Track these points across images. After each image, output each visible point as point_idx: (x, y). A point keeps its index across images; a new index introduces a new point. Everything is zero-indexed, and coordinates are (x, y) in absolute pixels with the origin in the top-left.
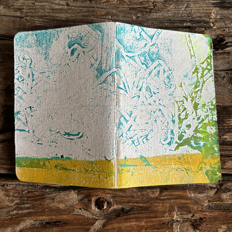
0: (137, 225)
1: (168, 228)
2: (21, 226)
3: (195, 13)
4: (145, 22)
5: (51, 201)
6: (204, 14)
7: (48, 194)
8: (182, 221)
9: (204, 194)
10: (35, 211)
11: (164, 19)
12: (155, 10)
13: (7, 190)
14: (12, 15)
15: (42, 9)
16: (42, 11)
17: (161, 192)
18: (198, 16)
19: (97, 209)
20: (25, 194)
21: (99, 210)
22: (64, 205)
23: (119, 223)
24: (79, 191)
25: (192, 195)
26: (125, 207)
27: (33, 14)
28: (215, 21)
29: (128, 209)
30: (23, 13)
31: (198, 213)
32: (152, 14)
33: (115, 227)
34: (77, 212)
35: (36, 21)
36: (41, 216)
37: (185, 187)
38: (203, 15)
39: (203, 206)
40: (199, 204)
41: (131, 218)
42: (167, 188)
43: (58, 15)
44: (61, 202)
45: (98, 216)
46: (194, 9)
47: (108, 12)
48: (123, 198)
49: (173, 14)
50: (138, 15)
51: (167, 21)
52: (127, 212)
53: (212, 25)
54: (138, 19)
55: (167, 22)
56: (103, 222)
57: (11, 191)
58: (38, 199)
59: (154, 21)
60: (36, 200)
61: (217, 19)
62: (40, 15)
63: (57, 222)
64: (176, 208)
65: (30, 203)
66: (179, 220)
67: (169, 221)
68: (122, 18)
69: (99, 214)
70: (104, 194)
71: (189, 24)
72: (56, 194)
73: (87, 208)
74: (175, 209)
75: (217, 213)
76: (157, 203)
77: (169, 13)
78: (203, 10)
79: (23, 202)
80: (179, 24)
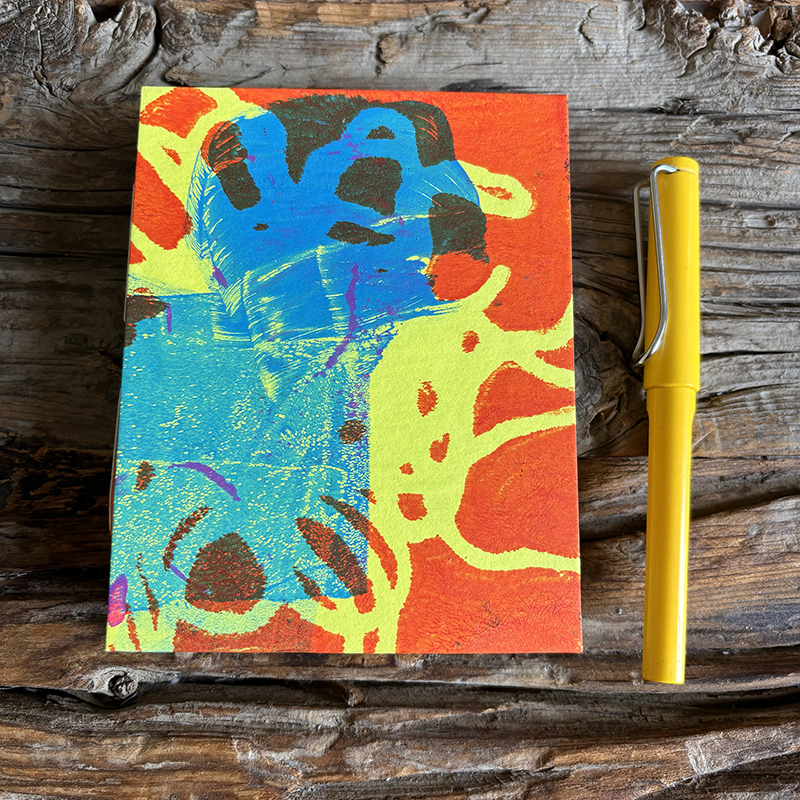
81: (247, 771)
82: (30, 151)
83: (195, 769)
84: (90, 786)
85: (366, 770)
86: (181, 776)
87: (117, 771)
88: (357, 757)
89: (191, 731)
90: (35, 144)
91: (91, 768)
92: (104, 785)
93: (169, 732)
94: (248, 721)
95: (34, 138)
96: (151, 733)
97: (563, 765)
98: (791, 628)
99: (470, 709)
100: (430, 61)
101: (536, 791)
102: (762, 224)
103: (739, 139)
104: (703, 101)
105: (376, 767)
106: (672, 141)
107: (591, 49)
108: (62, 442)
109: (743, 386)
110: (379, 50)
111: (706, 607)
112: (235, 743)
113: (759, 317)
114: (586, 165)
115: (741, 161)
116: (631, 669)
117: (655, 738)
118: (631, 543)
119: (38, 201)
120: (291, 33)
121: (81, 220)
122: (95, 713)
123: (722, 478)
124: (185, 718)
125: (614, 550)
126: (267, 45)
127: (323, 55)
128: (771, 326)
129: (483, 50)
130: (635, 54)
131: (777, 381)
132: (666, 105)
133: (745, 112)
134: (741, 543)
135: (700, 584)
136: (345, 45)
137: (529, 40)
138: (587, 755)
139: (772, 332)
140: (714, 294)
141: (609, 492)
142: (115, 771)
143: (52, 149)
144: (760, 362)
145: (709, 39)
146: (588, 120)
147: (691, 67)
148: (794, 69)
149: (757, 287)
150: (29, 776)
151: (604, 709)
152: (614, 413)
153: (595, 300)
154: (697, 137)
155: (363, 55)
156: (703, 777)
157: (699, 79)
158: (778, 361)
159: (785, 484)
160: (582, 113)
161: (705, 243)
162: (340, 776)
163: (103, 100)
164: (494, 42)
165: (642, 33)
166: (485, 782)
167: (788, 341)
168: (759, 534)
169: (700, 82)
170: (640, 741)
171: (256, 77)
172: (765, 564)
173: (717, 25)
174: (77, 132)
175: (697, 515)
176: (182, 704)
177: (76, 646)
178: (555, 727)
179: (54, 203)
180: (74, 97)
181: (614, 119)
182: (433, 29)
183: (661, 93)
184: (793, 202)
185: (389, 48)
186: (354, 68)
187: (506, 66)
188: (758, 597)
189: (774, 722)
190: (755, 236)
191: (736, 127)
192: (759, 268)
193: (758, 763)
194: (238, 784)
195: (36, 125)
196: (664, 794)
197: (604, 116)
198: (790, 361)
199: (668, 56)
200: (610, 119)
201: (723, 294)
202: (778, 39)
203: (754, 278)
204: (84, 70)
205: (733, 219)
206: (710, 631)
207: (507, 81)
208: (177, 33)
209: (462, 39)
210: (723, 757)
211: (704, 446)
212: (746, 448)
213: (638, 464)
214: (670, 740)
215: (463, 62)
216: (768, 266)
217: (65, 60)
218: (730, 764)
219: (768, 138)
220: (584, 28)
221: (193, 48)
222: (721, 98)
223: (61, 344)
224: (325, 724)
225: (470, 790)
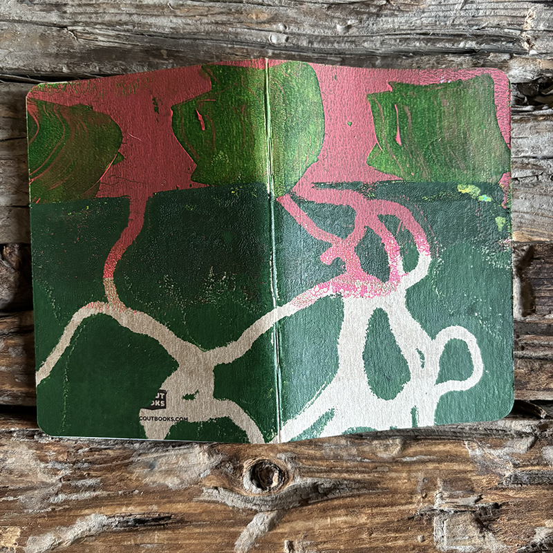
0: (349, 523)
1: (421, 529)
2: (76, 529)
3: (485, 16)
4: (364, 39)
5: (146, 470)
6: (509, 19)
7: (139, 455)
8: (453, 512)
9: (505, 450)
10: (109, 494)
11: (412, 32)
12: (390, 10)
13: (40, 447)
14: (39, 20)
15: (112, 4)
16: (112, 11)
17: (405, 446)
18: (494, 25)
19: (254, 487)
20: (85, 456)
21: (259, 489)
22: (177, 481)
23: (307, 519)
24: (212, 447)
25: (477, 453)
26: (319, 483)
27: (90, 18)
28: (534, 37)
29: (326, 485)
30: (65, 15)
31: (490, 494)
32: (382, 20)
33: (298, 529)
34: (209, 496)
35: (98, 36)
36: (123, 505)
37: (459, 432)
38: (505, 23)
39: (500, 476)
40: (494, 473)
41: (334, 508)
42: (419, 437)
43: (154, 21)
44: (169, 472)
45: (258, 502)
46: (483, 7)
47: (276, 14)
48: (316, 462)
49: (434, 19)
50: (349, 23)
51: (418, 37)
52: (326, 494)
53: (526, 46)
54: (348, 31)
55: (418, 40)
56: (269, 518)
57: (50, 449)
58: (116, 465)
59: (386, 37)
60: (111, 470)
61: (539, 31)
62: (109, 21)
63: (163, 519)
64: (439, 483)
65: (95, 477)
66: (446, 509)
67: (423, 513)
68: (311, 28)
69: (260, 500)
70: (272, 452)
71: (471, 44)
72: (158, 455)
73: (231, 484)
74: (437, 484)
75: (533, 493)
76: (396, 471)
77: (423, 16)
78: (504, 9)
79: (79, 473)
80: (447, 45)
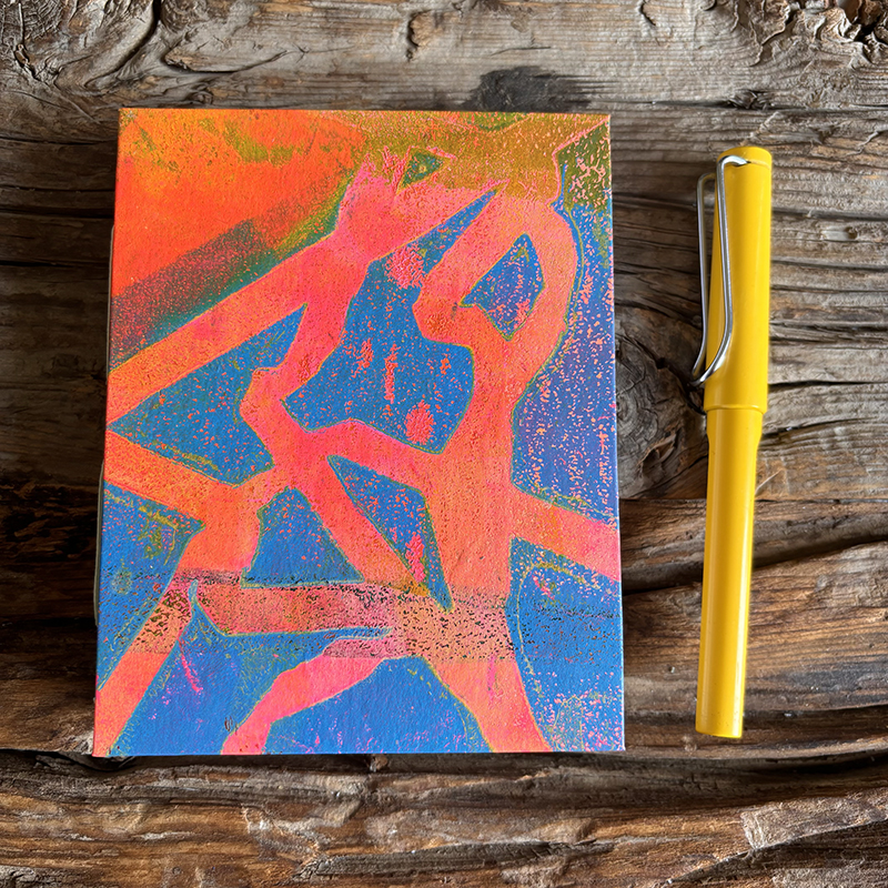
81: (258, 843)
82: (10, 144)
83: (201, 840)
84: (84, 858)
85: (389, 841)
86: (185, 848)
87: (114, 842)
88: (380, 827)
89: (196, 798)
90: (17, 136)
91: (85, 838)
92: (100, 857)
93: (171, 799)
94: (259, 787)
95: (16, 129)
96: (151, 799)
97: (605, 838)
98: (860, 688)
99: (505, 776)
100: (469, 44)
101: (576, 866)
102: (842, 236)
103: (819, 138)
104: (779, 94)
105: (401, 839)
106: (742, 140)
107: (652, 32)
108: (51, 477)
109: (816, 420)
110: (411, 32)
111: (768, 665)
112: (245, 811)
113: (835, 342)
114: (645, 167)
115: (821, 164)
116: (683, 733)
117: (707, 808)
118: (686, 595)
119: (21, 202)
120: (310, 10)
121: (70, 224)
122: (90, 777)
123: (789, 523)
124: (189, 783)
125: (668, 603)
126: (282, 23)
127: (346, 35)
128: (849, 352)
129: (530, 32)
130: (703, 38)
131: (854, 415)
132: (737, 98)
133: (827, 107)
134: (808, 596)
135: (762, 640)
136: (372, 25)
137: (583, 21)
138: (633, 827)
139: (850, 361)
140: (786, 317)
141: (663, 538)
142: (112, 841)
143: (35, 141)
144: (836, 394)
145: (787, 22)
146: (648, 115)
147: (766, 54)
148: (883, 58)
149: (835, 308)
150: (16, 847)
151: (653, 775)
152: (670, 450)
153: (651, 322)
154: (771, 136)
155: (392, 36)
156: (759, 851)
157: (775, 69)
158: (856, 392)
159: (859, 530)
160: (641, 106)
161: (777, 258)
162: (361, 849)
163: (94, 85)
164: (542, 23)
165: (712, 13)
166: (520, 856)
167: (867, 370)
168: (829, 586)
169: (776, 72)
170: (691, 812)
171: (269, 61)
172: (834, 620)
173: (797, 6)
174: (64, 121)
175: (760, 564)
176: (186, 768)
177: (67, 705)
178: (598, 796)
179: (39, 205)
180: (61, 82)
181: (678, 114)
182: (473, 7)
183: (731, 84)
184: (877, 211)
185: (422, 28)
186: (382, 51)
187: (555, 51)
188: (825, 655)
189: (839, 793)
190: (834, 250)
191: (816, 125)
192: (837, 287)
193: (821, 836)
194: (248, 856)
195: (16, 114)
196: (716, 869)
197: (667, 110)
198: (869, 393)
199: (741, 41)
200: (673, 114)
201: (796, 316)
202: (867, 23)
203: (831, 298)
204: (72, 50)
205: (809, 231)
206: (772, 692)
207: (556, 69)
208: (179, 7)
209: (506, 19)
210: (782, 830)
211: (770, 488)
212: (818, 490)
213: (696, 508)
214: (725, 811)
215: (507, 46)
216: (848, 285)
217: (50, 38)
218: (789, 838)
219: (852, 139)
220: (646, 7)
221: (197, 26)
222: (800, 91)
223: (49, 366)
224: (345, 791)
225: (503, 863)
